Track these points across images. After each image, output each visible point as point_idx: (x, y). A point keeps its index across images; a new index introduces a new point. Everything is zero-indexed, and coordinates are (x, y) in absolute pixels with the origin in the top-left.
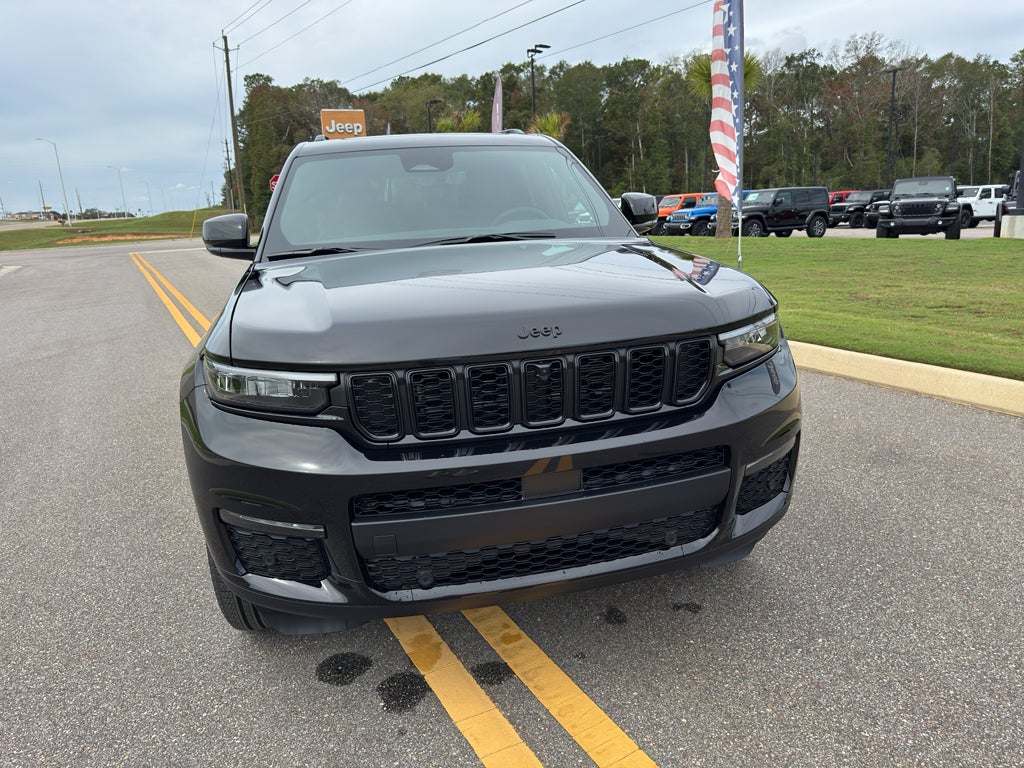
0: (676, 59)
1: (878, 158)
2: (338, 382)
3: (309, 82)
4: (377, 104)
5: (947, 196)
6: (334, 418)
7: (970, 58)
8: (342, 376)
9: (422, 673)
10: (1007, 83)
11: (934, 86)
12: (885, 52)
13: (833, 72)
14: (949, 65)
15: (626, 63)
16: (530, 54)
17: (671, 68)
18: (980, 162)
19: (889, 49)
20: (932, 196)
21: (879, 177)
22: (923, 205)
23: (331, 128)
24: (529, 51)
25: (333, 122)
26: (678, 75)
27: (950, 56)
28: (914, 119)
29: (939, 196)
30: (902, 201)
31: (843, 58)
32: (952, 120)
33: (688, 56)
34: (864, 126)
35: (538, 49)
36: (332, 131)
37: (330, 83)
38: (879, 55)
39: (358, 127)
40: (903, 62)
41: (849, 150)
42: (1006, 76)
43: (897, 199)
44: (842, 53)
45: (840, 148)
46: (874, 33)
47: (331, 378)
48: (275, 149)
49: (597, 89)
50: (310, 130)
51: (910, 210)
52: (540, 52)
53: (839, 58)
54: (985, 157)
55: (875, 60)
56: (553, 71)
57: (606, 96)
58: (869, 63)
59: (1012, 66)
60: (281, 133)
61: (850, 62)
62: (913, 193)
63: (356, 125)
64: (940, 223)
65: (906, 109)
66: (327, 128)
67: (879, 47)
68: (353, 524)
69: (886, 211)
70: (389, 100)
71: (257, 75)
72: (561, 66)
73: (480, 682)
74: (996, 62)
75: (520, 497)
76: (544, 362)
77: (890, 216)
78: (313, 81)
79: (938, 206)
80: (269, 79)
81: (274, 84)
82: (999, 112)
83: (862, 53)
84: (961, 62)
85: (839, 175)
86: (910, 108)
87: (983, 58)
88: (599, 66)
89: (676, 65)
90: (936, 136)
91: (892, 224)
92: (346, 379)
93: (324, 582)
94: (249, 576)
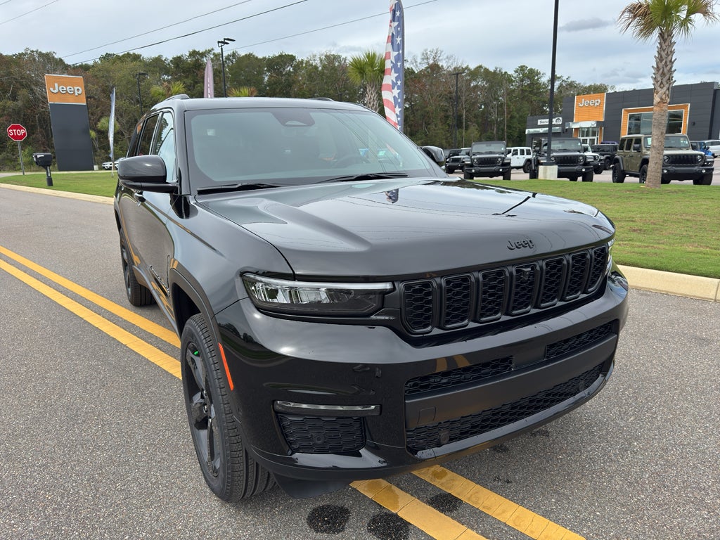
0: (314, 56)
1: (443, 129)
2: (394, 289)
3: (28, 52)
4: (89, 73)
5: (503, 154)
6: (387, 318)
7: (492, 69)
8: (396, 284)
9: (394, 512)
10: (512, 85)
11: (472, 85)
12: (444, 62)
13: (413, 72)
14: (479, 72)
15: (281, 56)
16: (220, 44)
17: (311, 62)
18: (500, 133)
19: (447, 60)
20: (494, 153)
21: (444, 141)
22: (490, 158)
23: (54, 89)
24: (219, 42)
25: (56, 85)
26: (316, 67)
27: (480, 67)
28: (462, 105)
29: (498, 153)
30: (478, 156)
31: (420, 63)
32: (483, 107)
33: (322, 55)
34: (434, 108)
35: (226, 41)
36: (55, 91)
37: (47, 54)
38: (440, 64)
39: (78, 90)
40: (455, 68)
41: (425, 123)
42: (512, 81)
43: (474, 155)
44: (419, 60)
45: (420, 122)
46: (437, 49)
47: (387, 286)
49: (261, 73)
50: (32, 90)
51: (483, 162)
52: (227, 43)
53: (418, 63)
54: (503, 130)
55: (438, 66)
56: (228, 58)
57: (266, 79)
58: (435, 68)
59: (515, 75)
61: (424, 66)
62: (483, 151)
63: (76, 88)
64: (501, 170)
65: (458, 98)
66: (51, 89)
67: (441, 58)
68: (406, 401)
69: (469, 163)
70: (100, 70)
72: (234, 55)
73: (442, 511)
74: (506, 73)
75: (510, 369)
76: (526, 267)
77: (471, 166)
78: (33, 51)
79: (499, 159)
82: (510, 103)
83: (431, 62)
84: (486, 70)
85: (421, 139)
86: (460, 98)
87: (498, 70)
88: (260, 57)
89: (314, 60)
90: (475, 116)
91: (473, 171)
92: (400, 286)
93: (363, 451)
94: (297, 455)
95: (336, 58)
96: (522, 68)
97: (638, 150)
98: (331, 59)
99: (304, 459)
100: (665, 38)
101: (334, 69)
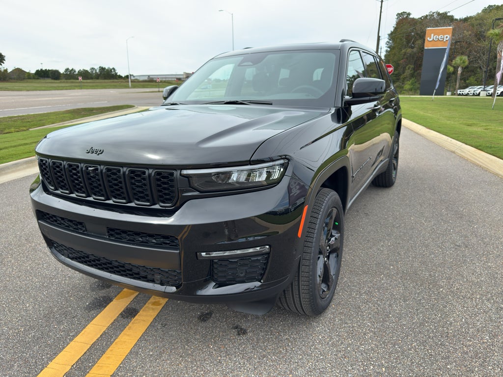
3: (431, 13)
4: (467, 23)
9: (114, 300)
23: (430, 38)
25: (432, 35)
36: (431, 40)
37: (443, 13)
48: (403, 51)
60: (408, 42)
63: (445, 36)
66: (428, 38)
71: (404, 12)
73: (121, 314)
75: (84, 231)
76: (93, 167)
78: (434, 13)
80: (409, 14)
81: (411, 16)
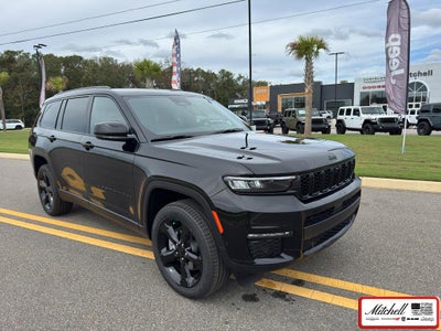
9: (279, 290)
49: (59, 67)
73: (298, 286)
93: (282, 255)
94: (256, 261)
95: (110, 59)
96: (223, 71)
97: (295, 116)
98: (106, 60)
99: (259, 261)
100: (309, 60)
101: (109, 66)
